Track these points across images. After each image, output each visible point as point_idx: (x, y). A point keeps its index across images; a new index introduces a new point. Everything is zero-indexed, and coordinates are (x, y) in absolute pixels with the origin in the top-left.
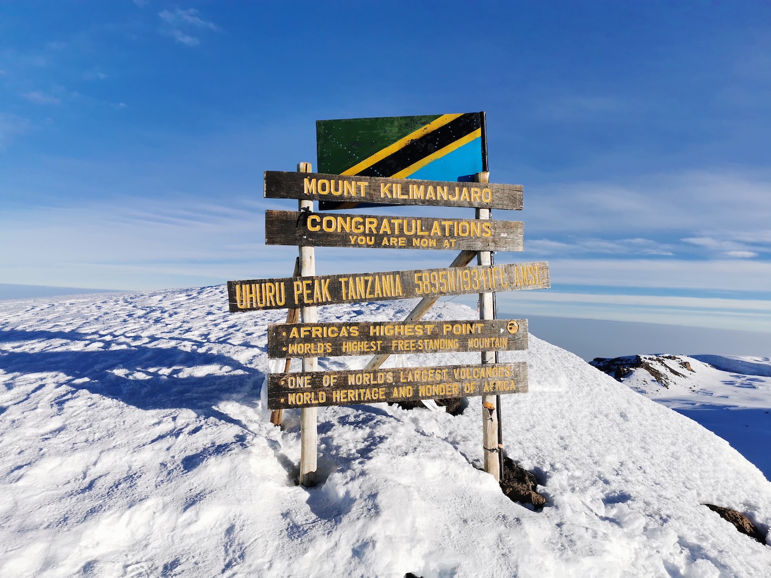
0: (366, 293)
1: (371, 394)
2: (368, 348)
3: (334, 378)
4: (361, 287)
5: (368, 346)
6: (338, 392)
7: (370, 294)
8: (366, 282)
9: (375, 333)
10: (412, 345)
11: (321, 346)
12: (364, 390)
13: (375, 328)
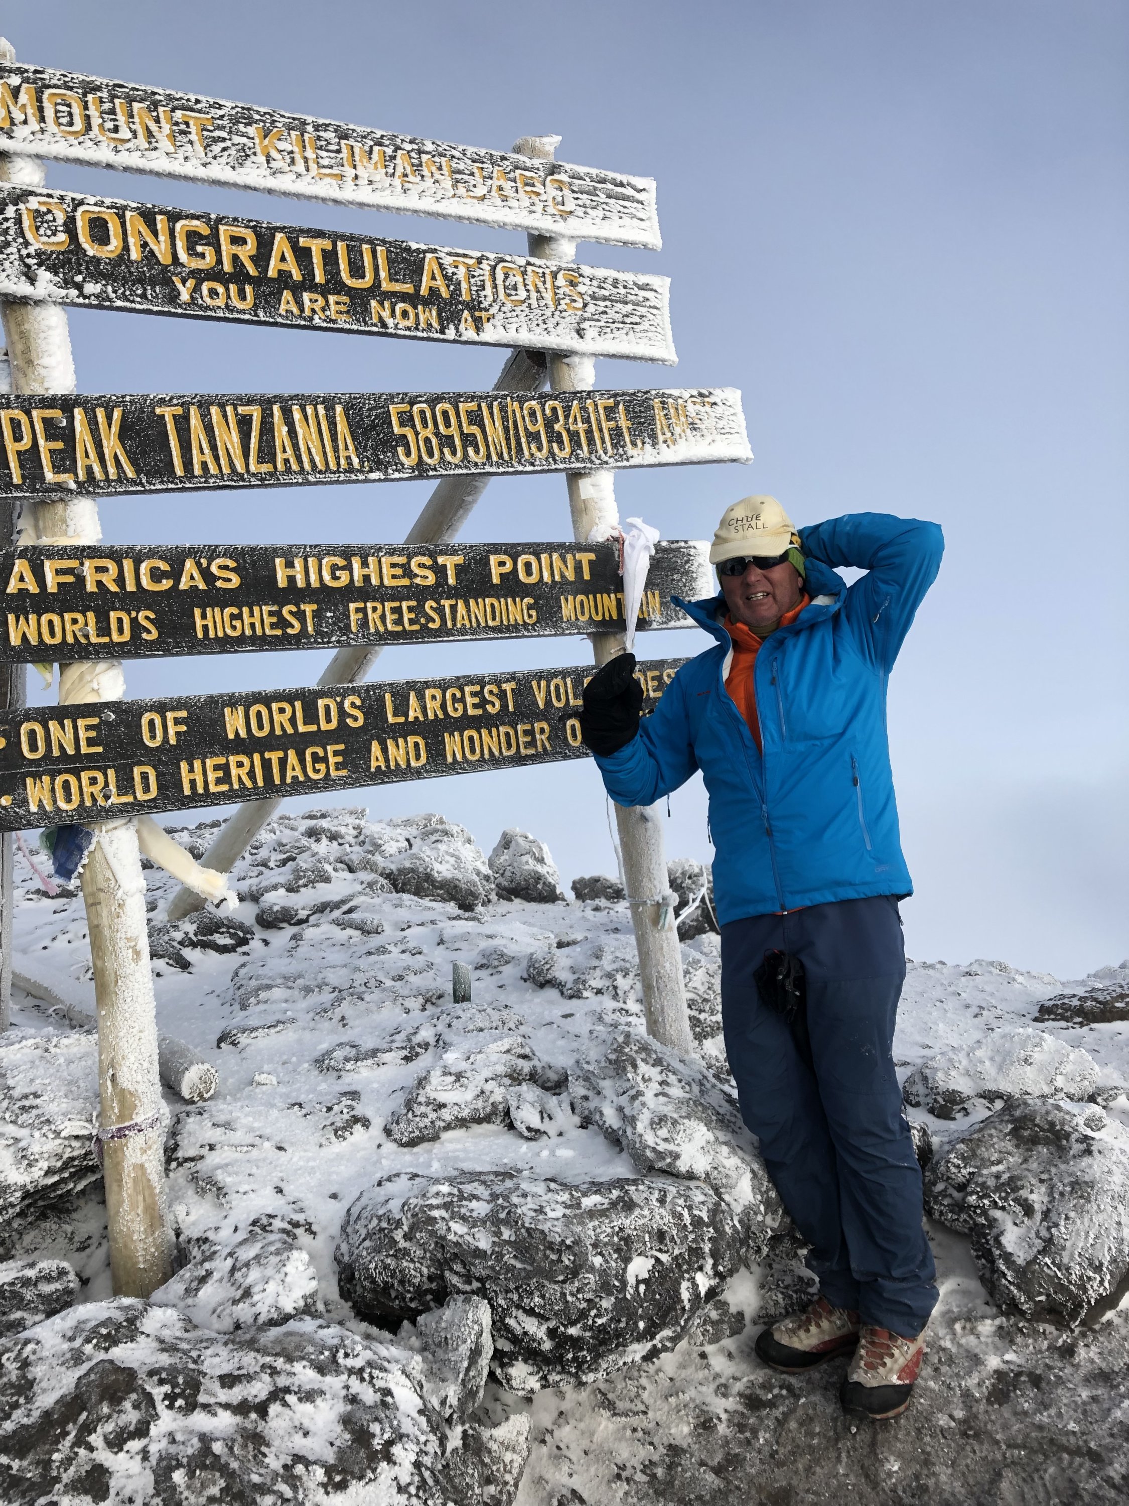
0: (246, 455)
1: (302, 761)
2: (273, 626)
3: (177, 721)
4: (230, 439)
5: (274, 620)
6: (197, 764)
7: (261, 460)
8: (244, 423)
9: (291, 579)
10: (407, 616)
11: (120, 620)
12: (281, 754)
13: (290, 565)
